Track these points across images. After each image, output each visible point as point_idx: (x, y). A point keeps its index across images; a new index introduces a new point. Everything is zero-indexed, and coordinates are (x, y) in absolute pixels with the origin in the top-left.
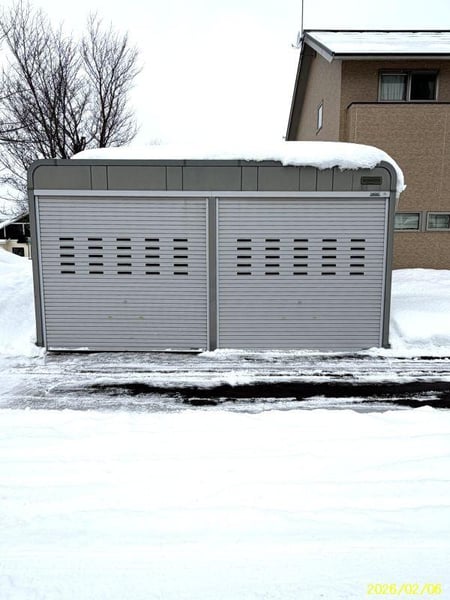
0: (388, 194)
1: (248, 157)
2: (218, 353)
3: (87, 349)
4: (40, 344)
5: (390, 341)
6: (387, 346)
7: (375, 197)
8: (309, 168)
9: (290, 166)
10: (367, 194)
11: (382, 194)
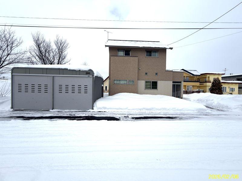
0: (92, 76)
1: (61, 68)
2: (54, 110)
3: (23, 109)
4: (12, 108)
5: (94, 108)
6: (93, 109)
7: (89, 77)
8: (74, 70)
9: (70, 70)
10: (87, 76)
11: (90, 76)
